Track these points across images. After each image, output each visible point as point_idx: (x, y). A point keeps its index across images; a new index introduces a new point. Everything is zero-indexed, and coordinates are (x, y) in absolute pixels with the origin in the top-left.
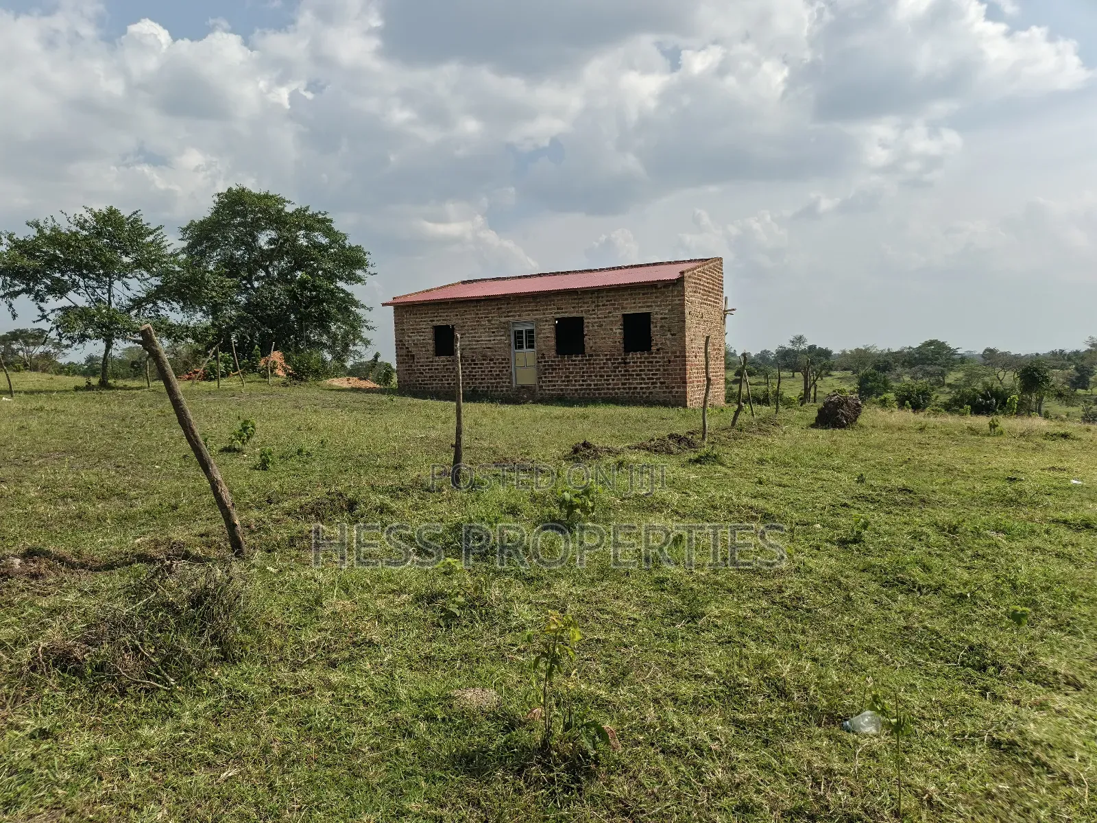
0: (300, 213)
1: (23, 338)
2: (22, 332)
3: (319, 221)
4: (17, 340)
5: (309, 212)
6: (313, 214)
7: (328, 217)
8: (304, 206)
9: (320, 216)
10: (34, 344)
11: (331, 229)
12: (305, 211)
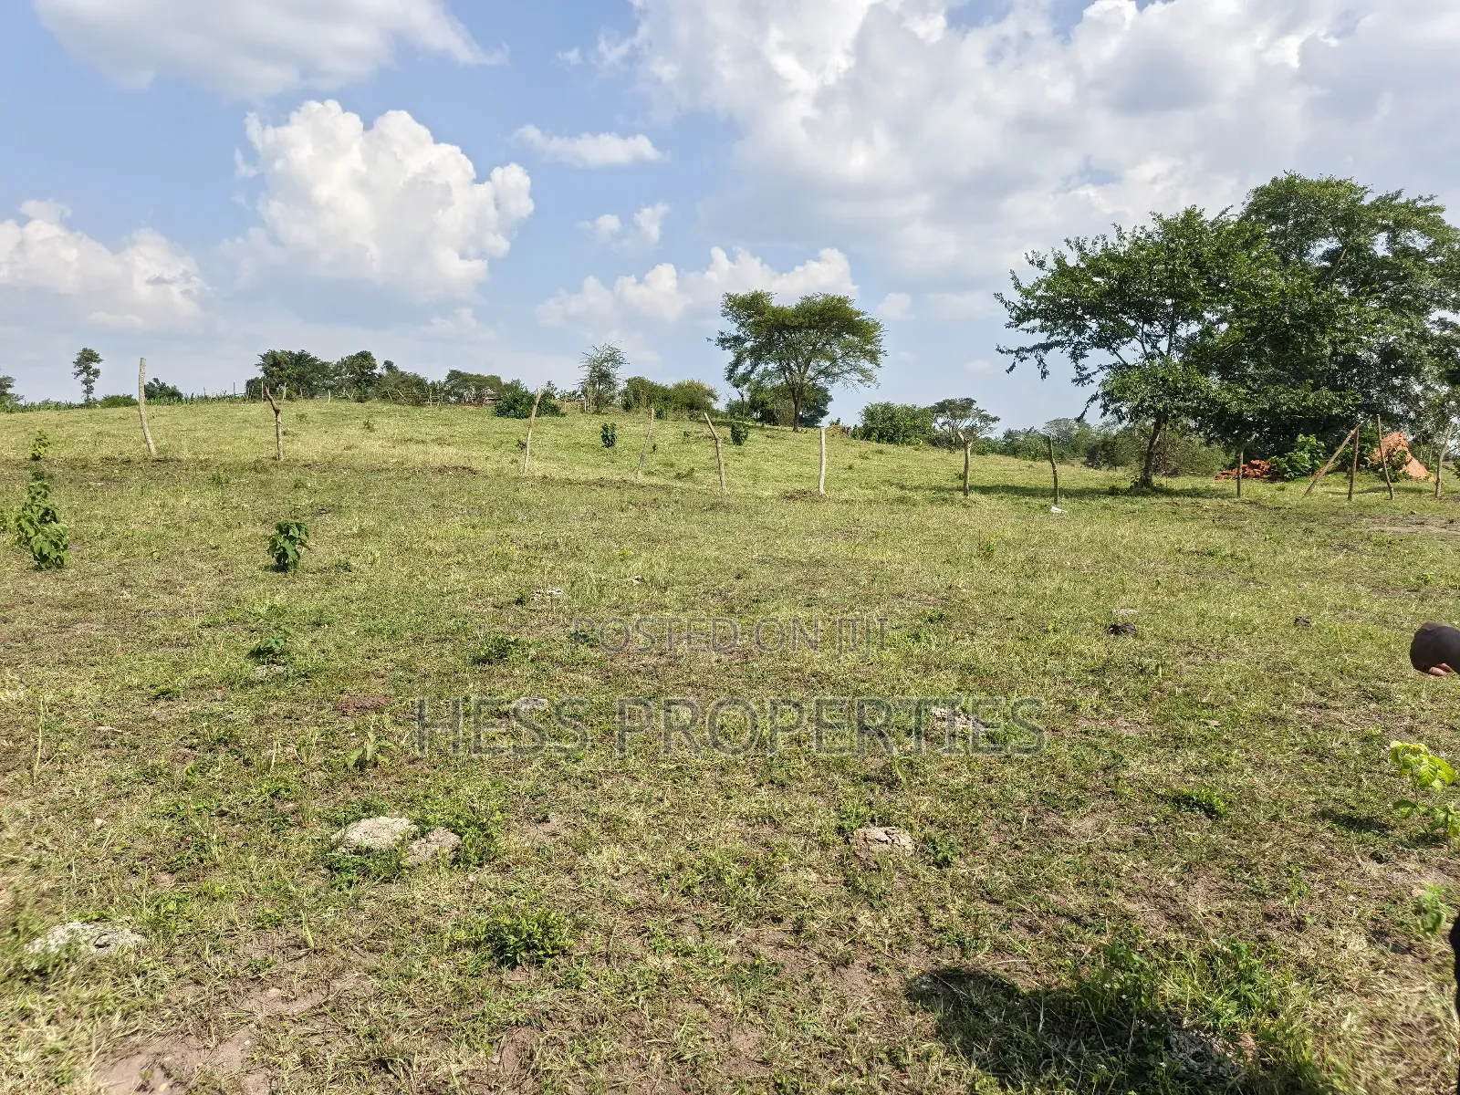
0: (1385, 203)
1: (950, 410)
2: (951, 402)
3: (1418, 212)
4: (944, 412)
5: (1402, 200)
6: (1408, 202)
7: (1437, 203)
8: (1392, 191)
9: (1420, 204)
10: (961, 417)
11: (1438, 223)
12: (1392, 200)
